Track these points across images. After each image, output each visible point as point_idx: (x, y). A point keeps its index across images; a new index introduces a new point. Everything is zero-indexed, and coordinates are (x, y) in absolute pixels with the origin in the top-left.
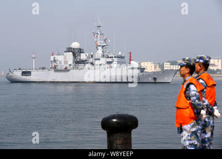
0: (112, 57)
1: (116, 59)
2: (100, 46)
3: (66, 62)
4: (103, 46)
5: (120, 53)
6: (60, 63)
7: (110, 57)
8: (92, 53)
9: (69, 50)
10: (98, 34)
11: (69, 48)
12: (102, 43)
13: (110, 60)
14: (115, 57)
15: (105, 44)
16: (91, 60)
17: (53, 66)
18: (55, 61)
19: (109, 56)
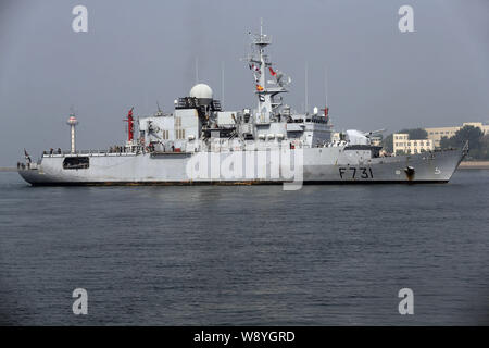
0: (301, 121)
1: (310, 126)
2: (266, 93)
3: (180, 134)
4: (274, 94)
5: (316, 111)
6: (166, 134)
7: (296, 121)
8: (247, 111)
9: (188, 103)
10: (261, 64)
11: (186, 99)
12: (272, 86)
13: (295, 127)
14: (308, 120)
15: (279, 89)
16: (245, 128)
17: (147, 144)
18: (151, 131)
19: (294, 118)
